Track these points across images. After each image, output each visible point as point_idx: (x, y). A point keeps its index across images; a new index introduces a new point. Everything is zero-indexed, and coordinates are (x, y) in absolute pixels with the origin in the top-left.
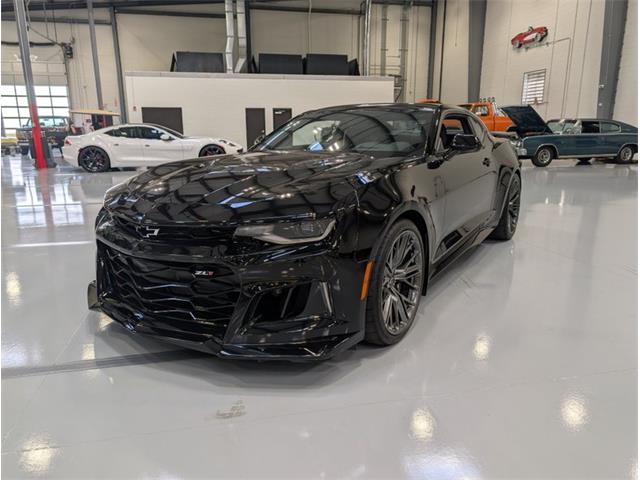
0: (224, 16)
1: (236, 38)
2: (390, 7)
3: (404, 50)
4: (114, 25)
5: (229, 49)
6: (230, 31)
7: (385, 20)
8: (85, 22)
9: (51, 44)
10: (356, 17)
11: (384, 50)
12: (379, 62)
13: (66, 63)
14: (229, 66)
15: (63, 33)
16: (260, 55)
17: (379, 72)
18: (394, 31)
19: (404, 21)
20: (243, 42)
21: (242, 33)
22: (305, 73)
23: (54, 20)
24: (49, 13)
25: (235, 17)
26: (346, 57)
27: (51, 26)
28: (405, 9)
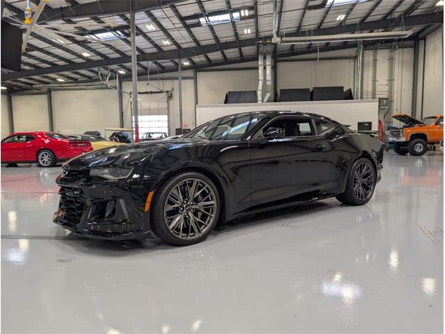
0: (258, 68)
1: (265, 80)
2: (379, 51)
3: (391, 80)
4: (195, 79)
5: (260, 87)
6: (261, 77)
7: (375, 61)
8: (177, 78)
9: (161, 92)
10: (352, 61)
11: (374, 81)
12: (370, 89)
13: (168, 102)
14: (260, 98)
15: (167, 85)
16: (281, 90)
17: (371, 96)
18: (383, 67)
19: (391, 59)
20: (269, 83)
21: (269, 77)
22: (312, 100)
23: (163, 79)
24: (161, 75)
25: (265, 68)
26: (343, 87)
27: (161, 82)
28: (391, 52)
